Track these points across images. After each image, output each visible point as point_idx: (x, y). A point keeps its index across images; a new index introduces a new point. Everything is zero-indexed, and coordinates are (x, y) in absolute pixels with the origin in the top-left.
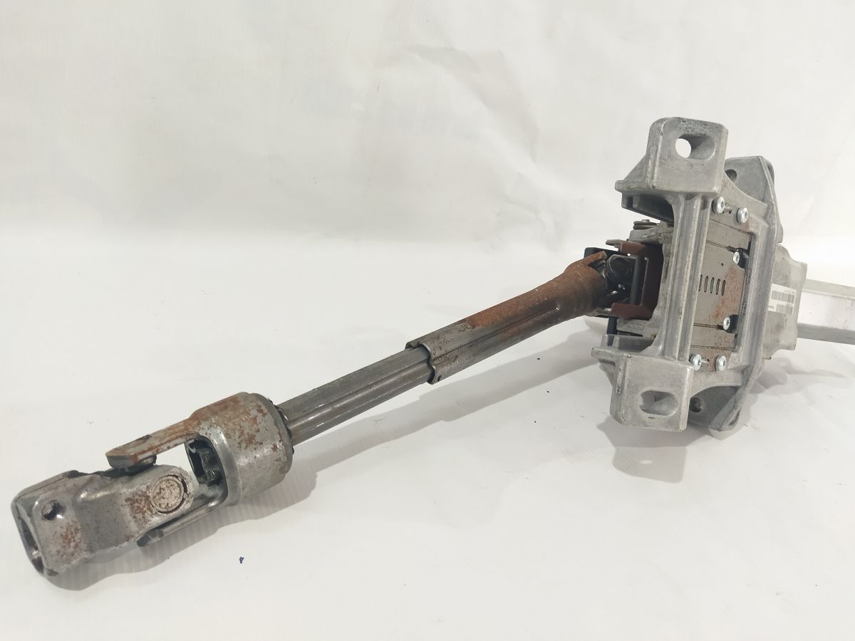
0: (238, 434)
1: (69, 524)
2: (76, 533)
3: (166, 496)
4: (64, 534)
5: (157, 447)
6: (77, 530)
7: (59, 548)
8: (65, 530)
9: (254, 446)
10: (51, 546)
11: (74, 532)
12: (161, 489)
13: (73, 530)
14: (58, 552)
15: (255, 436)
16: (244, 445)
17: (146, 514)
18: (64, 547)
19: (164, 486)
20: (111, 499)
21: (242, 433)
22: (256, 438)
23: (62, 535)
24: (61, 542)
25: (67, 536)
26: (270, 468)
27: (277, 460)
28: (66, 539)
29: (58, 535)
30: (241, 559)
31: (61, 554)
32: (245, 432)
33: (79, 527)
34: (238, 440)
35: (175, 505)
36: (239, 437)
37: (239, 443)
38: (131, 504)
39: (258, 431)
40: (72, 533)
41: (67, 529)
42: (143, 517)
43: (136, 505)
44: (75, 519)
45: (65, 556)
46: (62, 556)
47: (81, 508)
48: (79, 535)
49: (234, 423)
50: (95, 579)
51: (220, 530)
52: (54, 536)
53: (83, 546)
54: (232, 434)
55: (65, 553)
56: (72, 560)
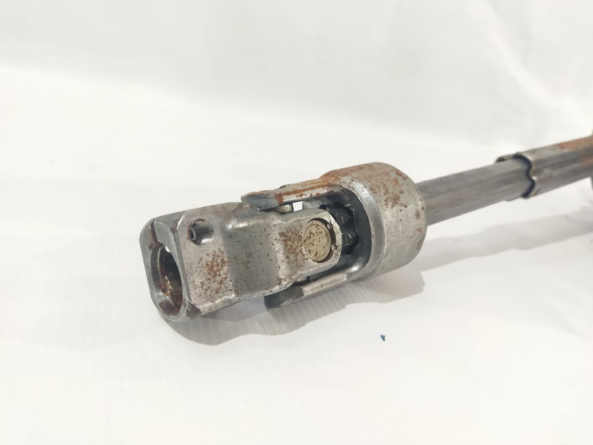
0: (383, 191)
1: (215, 252)
2: (222, 266)
3: (316, 243)
4: (210, 264)
5: (300, 191)
6: (223, 262)
7: (204, 279)
8: (210, 259)
9: (400, 208)
10: (196, 275)
11: (220, 264)
12: (311, 233)
13: (219, 261)
14: (202, 284)
15: (400, 197)
16: (390, 204)
17: (298, 257)
18: (209, 279)
19: (313, 231)
20: (265, 230)
21: (387, 192)
22: (401, 199)
23: (207, 265)
24: (206, 272)
25: (212, 267)
26: (411, 237)
27: (418, 230)
28: (212, 269)
29: (203, 262)
30: (383, 338)
31: (205, 287)
32: (390, 191)
33: (226, 259)
34: (385, 197)
35: (324, 255)
36: (385, 194)
37: (386, 201)
38: (285, 241)
39: (402, 192)
40: (218, 265)
41: (214, 259)
42: (296, 260)
43: (289, 243)
44: (222, 248)
45: (209, 292)
46: (206, 290)
47: (230, 236)
48: (225, 268)
49: (376, 180)
50: (228, 336)
51: (350, 307)
52: (199, 263)
53: (230, 284)
54: (377, 190)
55: (209, 288)
56: (216, 299)
